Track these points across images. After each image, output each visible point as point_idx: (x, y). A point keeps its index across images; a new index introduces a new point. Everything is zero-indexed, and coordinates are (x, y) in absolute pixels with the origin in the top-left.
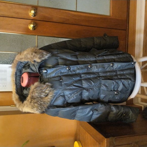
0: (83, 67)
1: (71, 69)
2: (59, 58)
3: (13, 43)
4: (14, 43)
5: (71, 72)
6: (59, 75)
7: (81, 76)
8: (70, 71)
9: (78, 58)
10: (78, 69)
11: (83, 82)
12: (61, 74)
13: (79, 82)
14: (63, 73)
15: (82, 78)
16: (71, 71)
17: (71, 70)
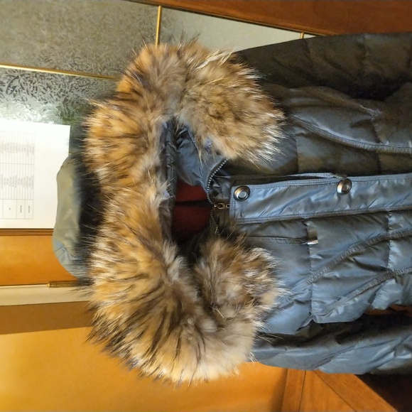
0: (403, 183)
1: (353, 191)
2: (299, 131)
3: (63, 33)
4: (68, 31)
5: (350, 201)
6: (301, 213)
7: (387, 221)
8: (345, 197)
9: (382, 138)
10: (384, 191)
11: (394, 247)
12: (306, 210)
13: (377, 249)
14: (319, 204)
15: (390, 232)
16: (350, 196)
17: (352, 195)
